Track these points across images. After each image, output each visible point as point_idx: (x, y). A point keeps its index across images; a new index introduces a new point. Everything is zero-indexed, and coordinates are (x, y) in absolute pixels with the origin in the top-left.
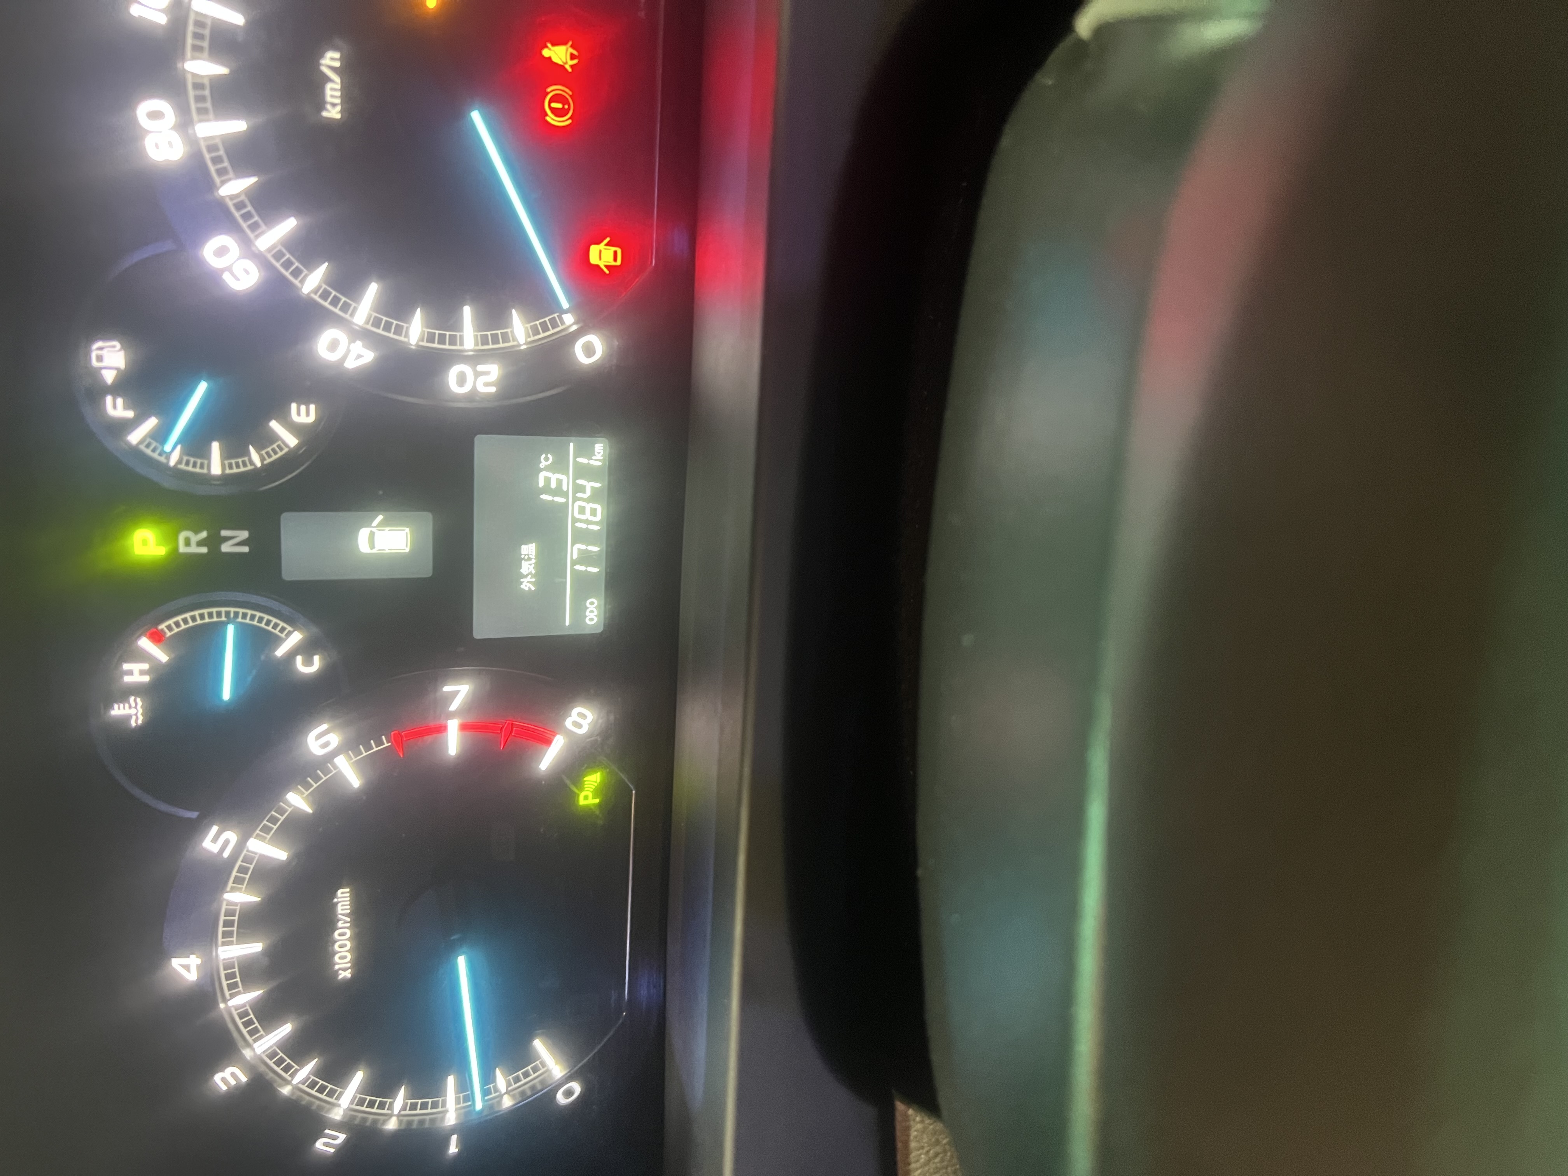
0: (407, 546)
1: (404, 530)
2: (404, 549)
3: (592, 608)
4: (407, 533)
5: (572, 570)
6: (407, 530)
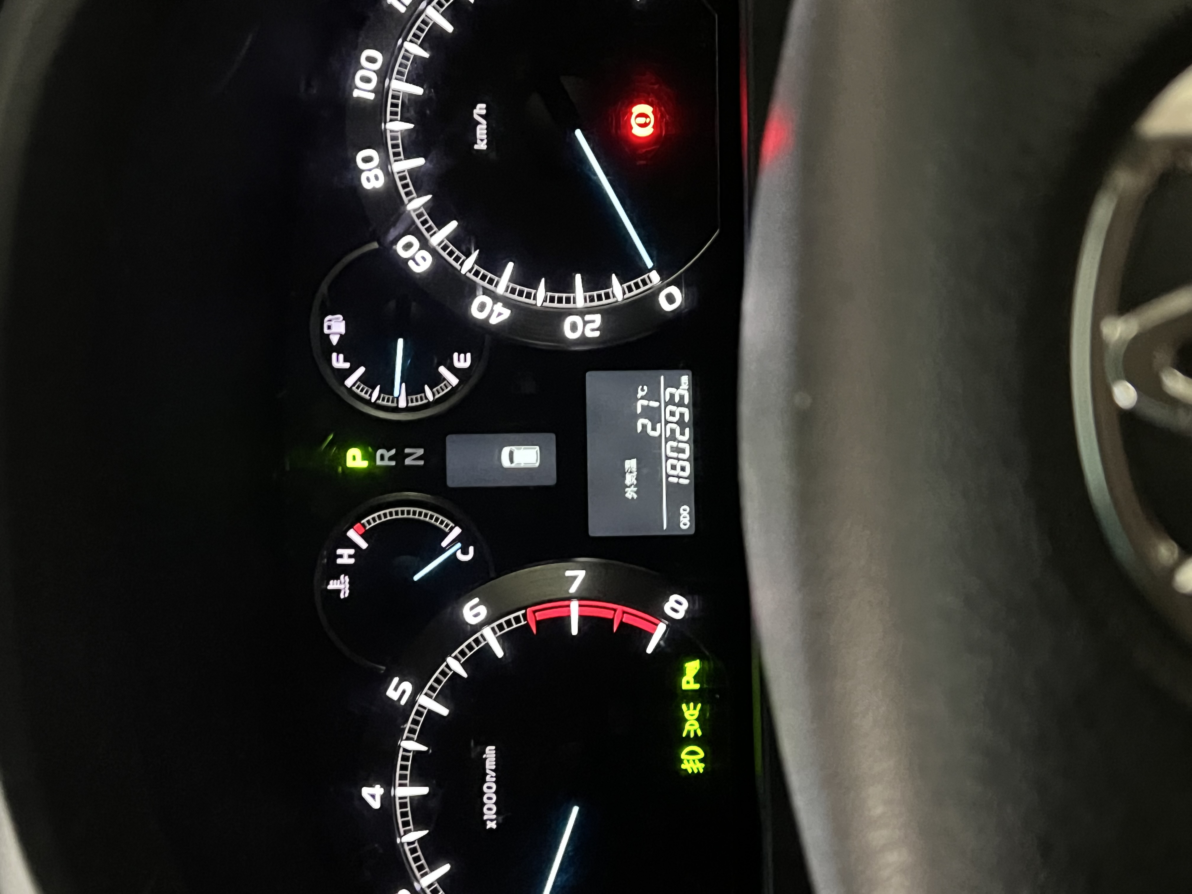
0: (536, 461)
3: (685, 514)
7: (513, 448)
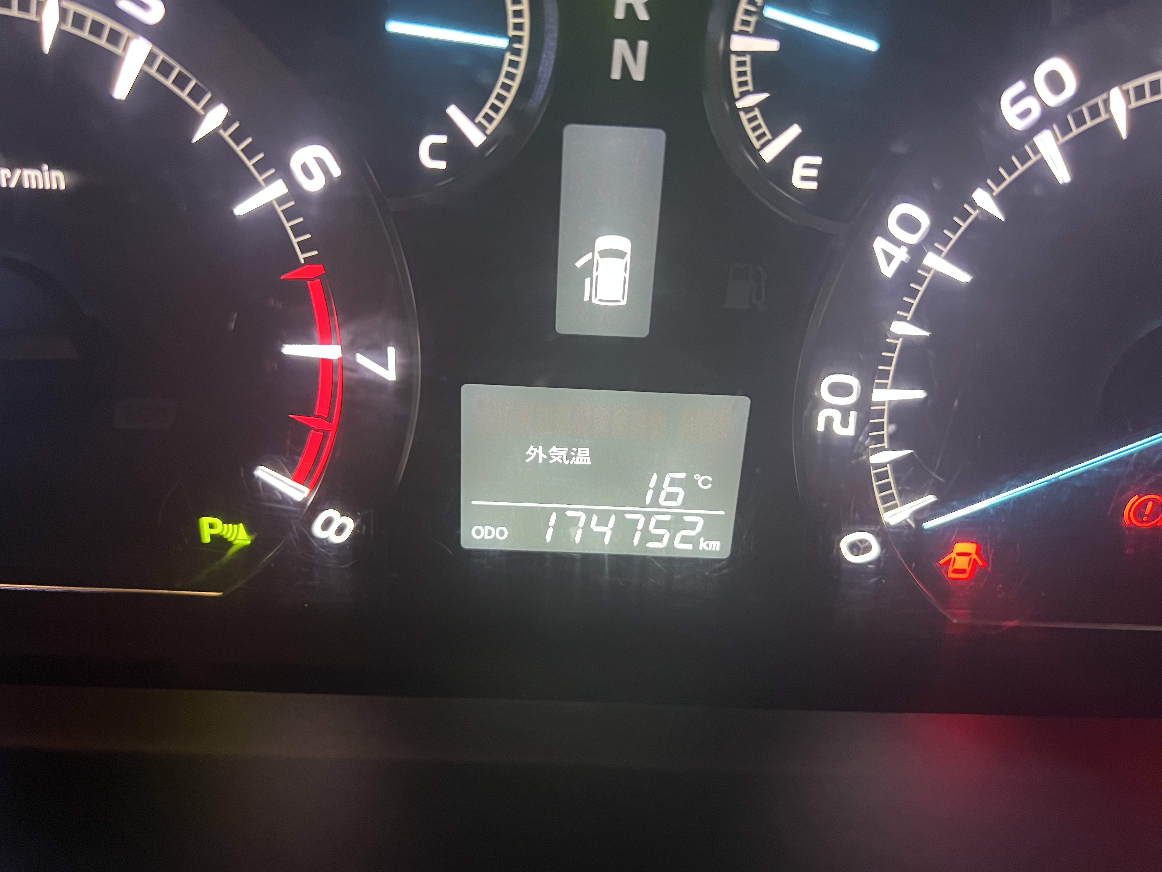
0: (600, 300)
1: (623, 298)
2: (596, 297)
3: (495, 533)
4: (618, 301)
5: (550, 511)
6: (624, 302)
7: (628, 258)
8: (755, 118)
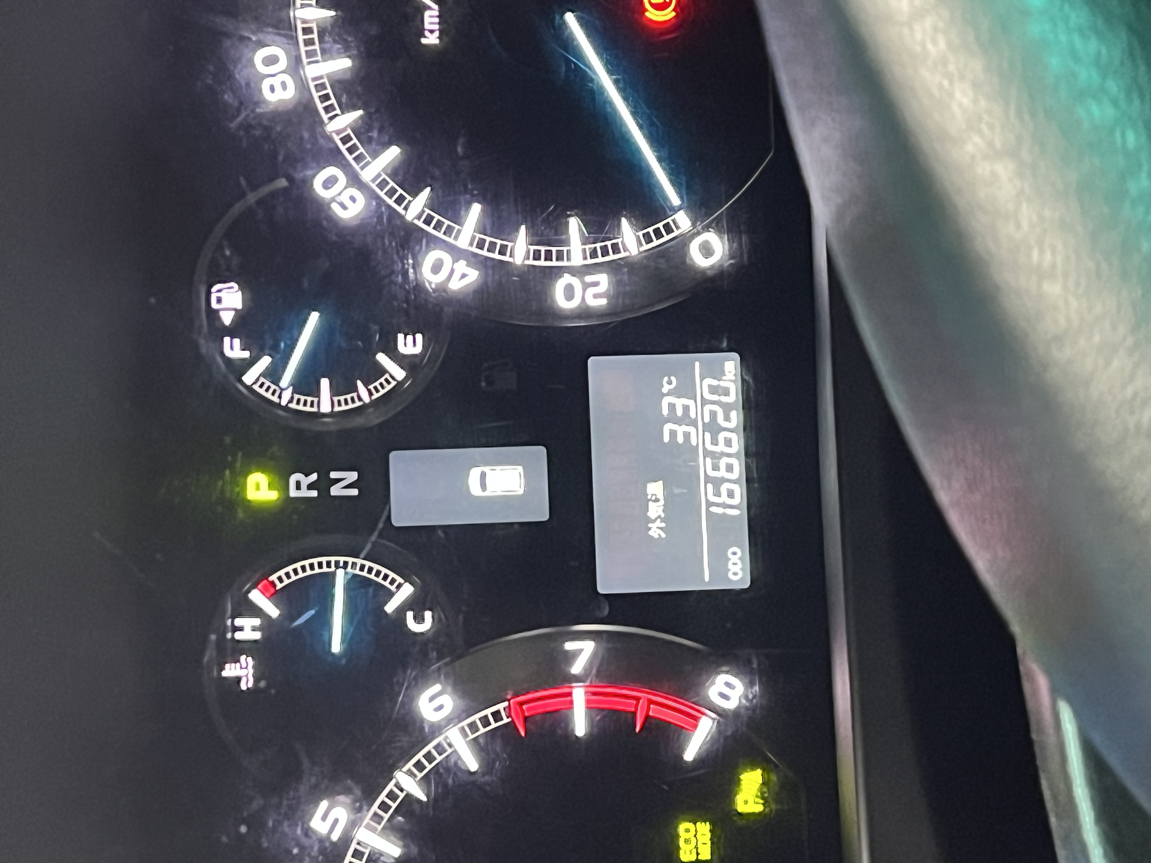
1: (517, 469)
4: (519, 472)
5: (709, 513)
6: (520, 469)
8: (376, 388)
